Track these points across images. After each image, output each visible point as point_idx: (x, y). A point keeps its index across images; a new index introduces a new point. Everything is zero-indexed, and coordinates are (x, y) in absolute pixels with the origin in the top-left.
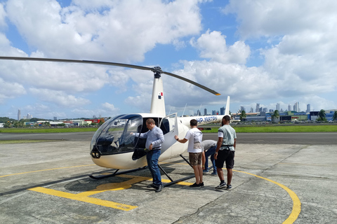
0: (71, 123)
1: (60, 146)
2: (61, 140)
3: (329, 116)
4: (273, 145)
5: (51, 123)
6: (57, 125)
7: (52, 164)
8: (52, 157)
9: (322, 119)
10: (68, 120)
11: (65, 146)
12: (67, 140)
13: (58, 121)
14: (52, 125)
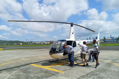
1: (39, 51)
2: (40, 49)
4: (117, 51)
5: (37, 43)
6: (38, 44)
7: (37, 56)
8: (37, 54)
10: (42, 42)
11: (41, 51)
12: (41, 49)
13: (39, 42)
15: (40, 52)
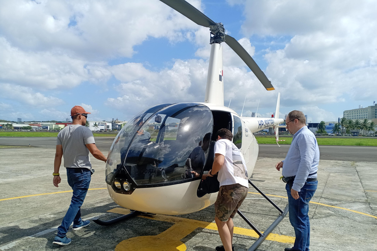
0: (39, 126)
1: (27, 155)
2: (28, 146)
3: (328, 128)
5: (15, 125)
6: (21, 128)
9: (322, 132)
10: (35, 123)
11: (35, 155)
12: (35, 147)
13: (23, 123)
14: (16, 128)
15: (33, 159)
